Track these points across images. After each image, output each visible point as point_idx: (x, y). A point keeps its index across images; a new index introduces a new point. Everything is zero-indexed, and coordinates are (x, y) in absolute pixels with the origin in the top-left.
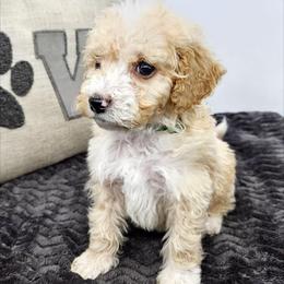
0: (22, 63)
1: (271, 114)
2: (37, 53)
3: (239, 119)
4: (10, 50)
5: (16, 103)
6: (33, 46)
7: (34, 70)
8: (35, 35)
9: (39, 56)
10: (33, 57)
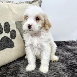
0: (13, 30)
1: (74, 41)
2: (17, 27)
3: (66, 42)
4: (10, 27)
5: (12, 41)
6: (15, 25)
7: (16, 32)
8: (16, 23)
9: (17, 28)
10: (16, 28)
